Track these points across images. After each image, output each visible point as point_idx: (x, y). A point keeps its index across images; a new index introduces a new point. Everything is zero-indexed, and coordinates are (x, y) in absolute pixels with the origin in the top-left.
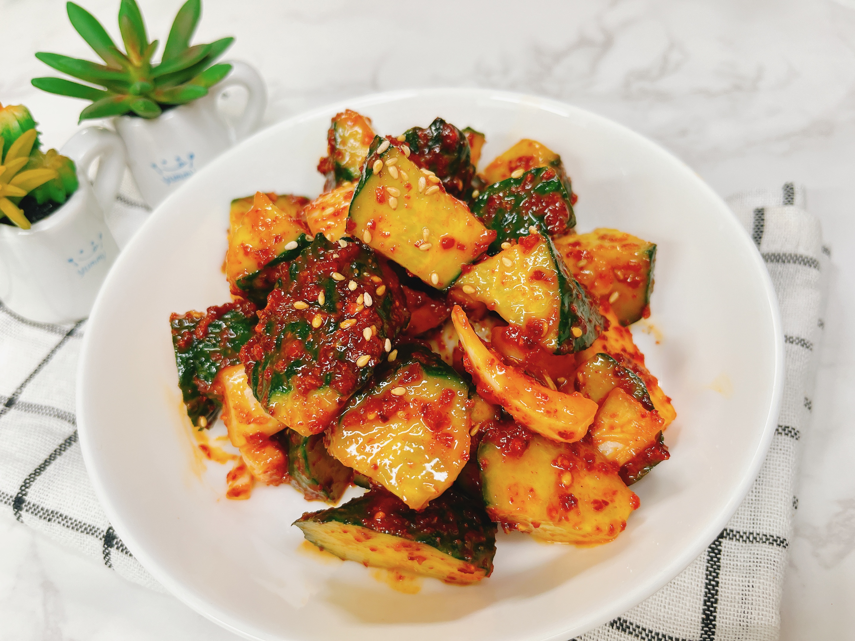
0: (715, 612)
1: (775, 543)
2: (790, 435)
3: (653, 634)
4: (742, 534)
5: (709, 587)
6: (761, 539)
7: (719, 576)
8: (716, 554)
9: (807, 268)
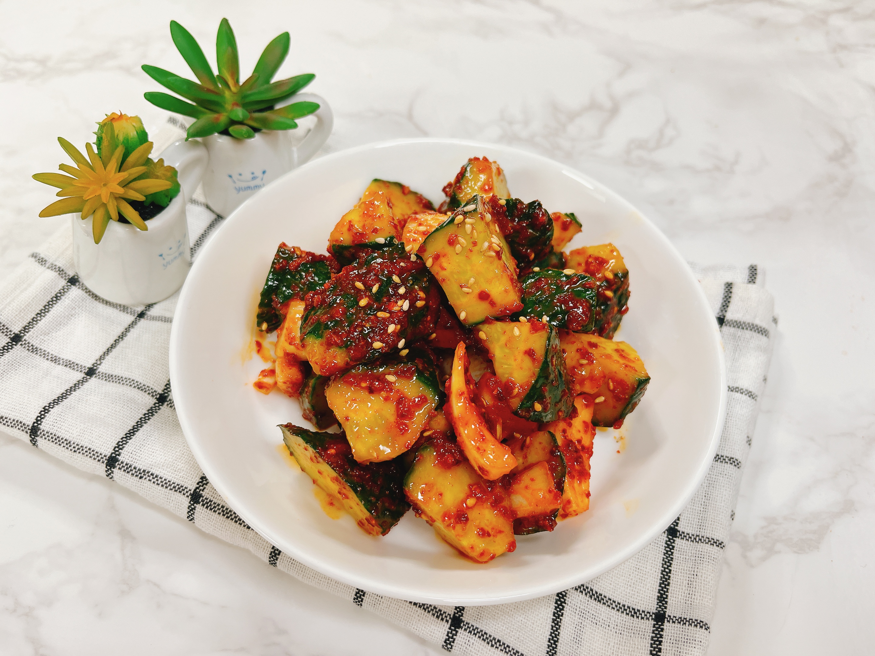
0: (667, 592)
1: (715, 544)
2: (733, 464)
3: (621, 606)
4: (690, 536)
5: (664, 573)
6: (705, 541)
7: (672, 565)
8: (671, 549)
9: (759, 335)
